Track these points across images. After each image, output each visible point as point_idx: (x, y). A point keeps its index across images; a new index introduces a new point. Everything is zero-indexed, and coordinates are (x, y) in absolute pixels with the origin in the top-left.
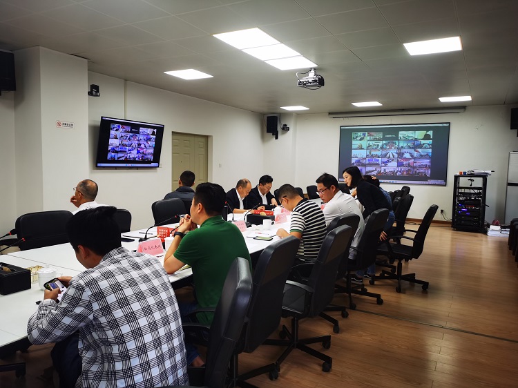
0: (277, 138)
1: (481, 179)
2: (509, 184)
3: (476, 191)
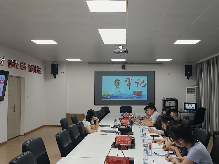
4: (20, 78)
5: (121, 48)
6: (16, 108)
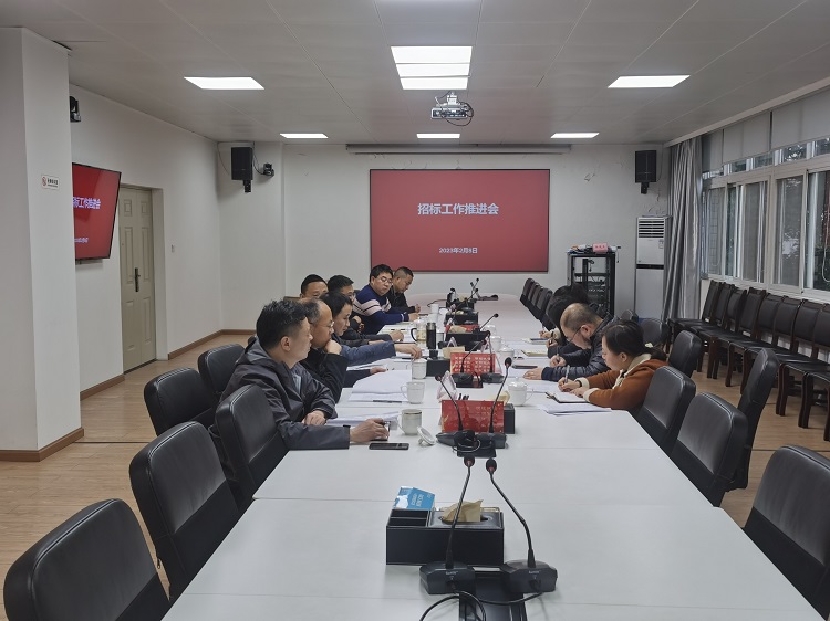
0: (248, 190)
1: (602, 261)
2: (640, 266)
3: (596, 279)
4: (149, 191)
5: (453, 101)
6: (140, 279)
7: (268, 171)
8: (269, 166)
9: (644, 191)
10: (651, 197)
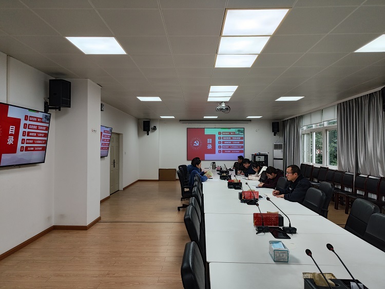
0: (148, 134)
1: (264, 157)
2: (274, 159)
4: (118, 134)
5: (223, 105)
6: (115, 163)
7: (155, 128)
8: (155, 127)
9: (275, 135)
10: (277, 137)
